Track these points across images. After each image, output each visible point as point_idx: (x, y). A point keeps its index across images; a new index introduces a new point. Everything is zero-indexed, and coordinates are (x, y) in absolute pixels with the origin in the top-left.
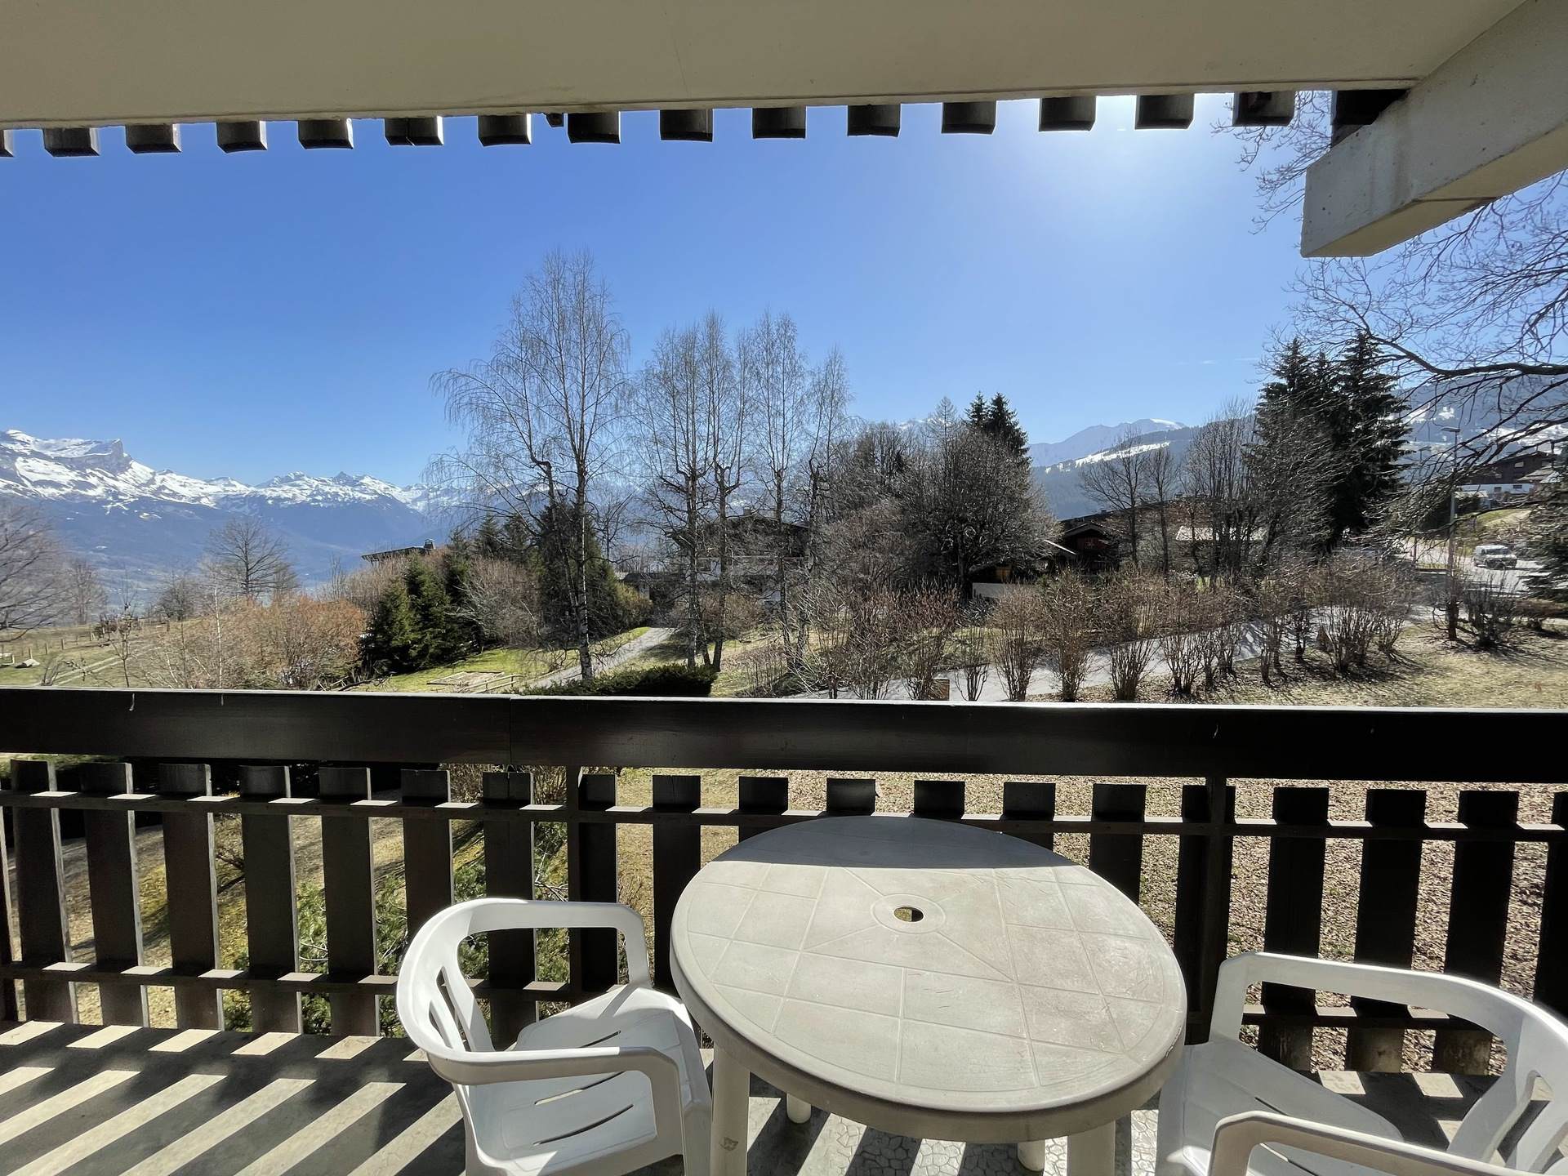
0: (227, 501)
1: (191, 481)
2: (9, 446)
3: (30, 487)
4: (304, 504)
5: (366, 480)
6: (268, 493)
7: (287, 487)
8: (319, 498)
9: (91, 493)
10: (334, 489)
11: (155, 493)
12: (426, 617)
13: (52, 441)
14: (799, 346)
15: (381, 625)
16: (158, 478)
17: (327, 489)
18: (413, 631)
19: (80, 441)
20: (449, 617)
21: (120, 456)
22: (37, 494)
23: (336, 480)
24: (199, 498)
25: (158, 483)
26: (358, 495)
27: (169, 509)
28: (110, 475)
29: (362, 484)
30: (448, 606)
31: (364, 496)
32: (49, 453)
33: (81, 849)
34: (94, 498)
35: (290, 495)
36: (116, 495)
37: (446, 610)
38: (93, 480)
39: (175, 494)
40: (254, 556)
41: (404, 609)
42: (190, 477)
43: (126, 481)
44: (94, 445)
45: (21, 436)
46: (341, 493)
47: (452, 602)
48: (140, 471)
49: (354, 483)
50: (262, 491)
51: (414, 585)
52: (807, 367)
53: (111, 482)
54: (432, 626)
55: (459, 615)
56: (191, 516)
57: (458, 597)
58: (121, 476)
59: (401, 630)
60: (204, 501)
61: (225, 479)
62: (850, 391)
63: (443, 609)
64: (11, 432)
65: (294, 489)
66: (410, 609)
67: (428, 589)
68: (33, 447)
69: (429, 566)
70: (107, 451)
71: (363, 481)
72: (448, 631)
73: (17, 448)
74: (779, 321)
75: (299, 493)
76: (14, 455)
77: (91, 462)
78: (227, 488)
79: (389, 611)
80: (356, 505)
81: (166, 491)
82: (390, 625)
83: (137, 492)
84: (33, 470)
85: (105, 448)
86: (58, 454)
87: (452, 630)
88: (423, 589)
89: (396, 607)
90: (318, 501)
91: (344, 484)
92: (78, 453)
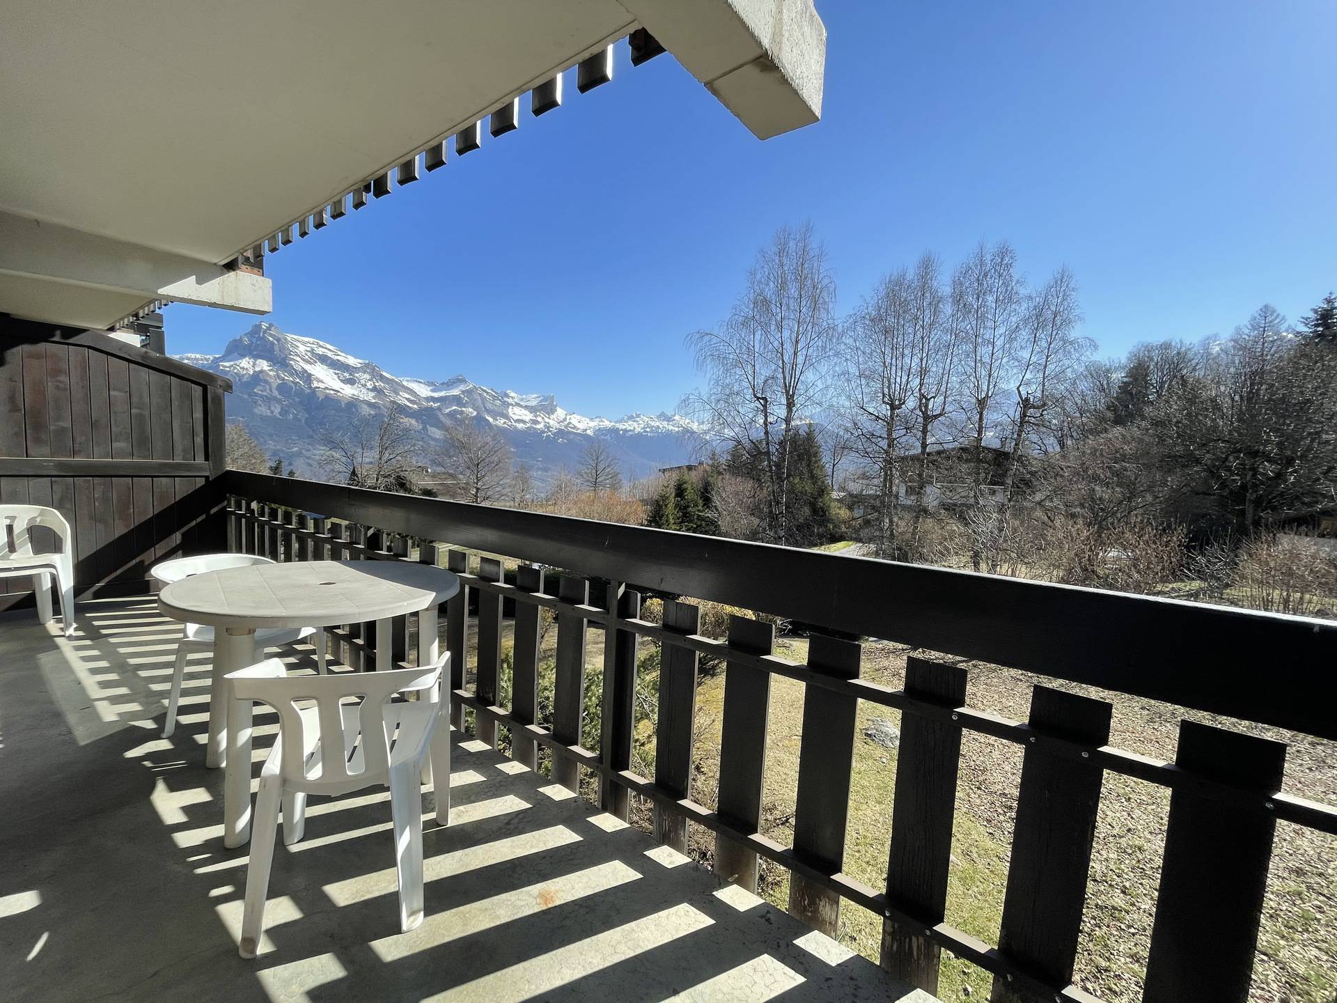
0: (600, 431)
1: (583, 419)
2: (507, 400)
3: (514, 423)
4: (639, 434)
5: (677, 417)
6: (621, 426)
7: (630, 423)
8: (648, 430)
9: (538, 427)
10: (657, 424)
11: (566, 427)
12: (685, 515)
13: (524, 396)
14: (1016, 273)
15: (655, 517)
16: (568, 417)
17: (653, 424)
18: (674, 524)
19: (536, 396)
20: (699, 516)
21: (552, 404)
22: (516, 427)
23: (659, 417)
24: (586, 430)
25: (568, 421)
26: (671, 428)
27: (572, 436)
28: (547, 416)
29: (674, 420)
30: (700, 508)
31: (674, 428)
32: (522, 403)
33: (476, 621)
34: (539, 429)
35: (632, 428)
36: (548, 427)
37: (699, 511)
38: (539, 419)
39: (575, 427)
40: (601, 467)
41: (671, 506)
42: (584, 416)
43: (553, 420)
44: (542, 398)
45: (512, 394)
46: (661, 426)
47: (704, 505)
48: (560, 413)
49: (669, 419)
50: (618, 425)
51: (680, 491)
52: (1023, 292)
53: (547, 420)
54: (687, 522)
55: (706, 515)
56: (581, 441)
57: (707, 501)
58: (552, 417)
59: (667, 521)
60: (588, 432)
61: (600, 417)
62: (1077, 312)
63: (697, 510)
64: (508, 392)
65: (635, 424)
66: (675, 507)
67: (690, 495)
68: (516, 400)
69: (694, 478)
70: (546, 401)
71: (675, 418)
72: (697, 527)
73: (510, 401)
74: (996, 250)
75: (636, 427)
76: (509, 404)
77: (540, 408)
78: (601, 423)
79: (660, 507)
80: (669, 434)
81: (571, 426)
82: (661, 518)
83: (558, 426)
84: (517, 413)
85: (545, 400)
86: (526, 404)
87: (701, 525)
88: (686, 494)
89: (666, 505)
90: (648, 432)
91: (663, 420)
92: (534, 403)
